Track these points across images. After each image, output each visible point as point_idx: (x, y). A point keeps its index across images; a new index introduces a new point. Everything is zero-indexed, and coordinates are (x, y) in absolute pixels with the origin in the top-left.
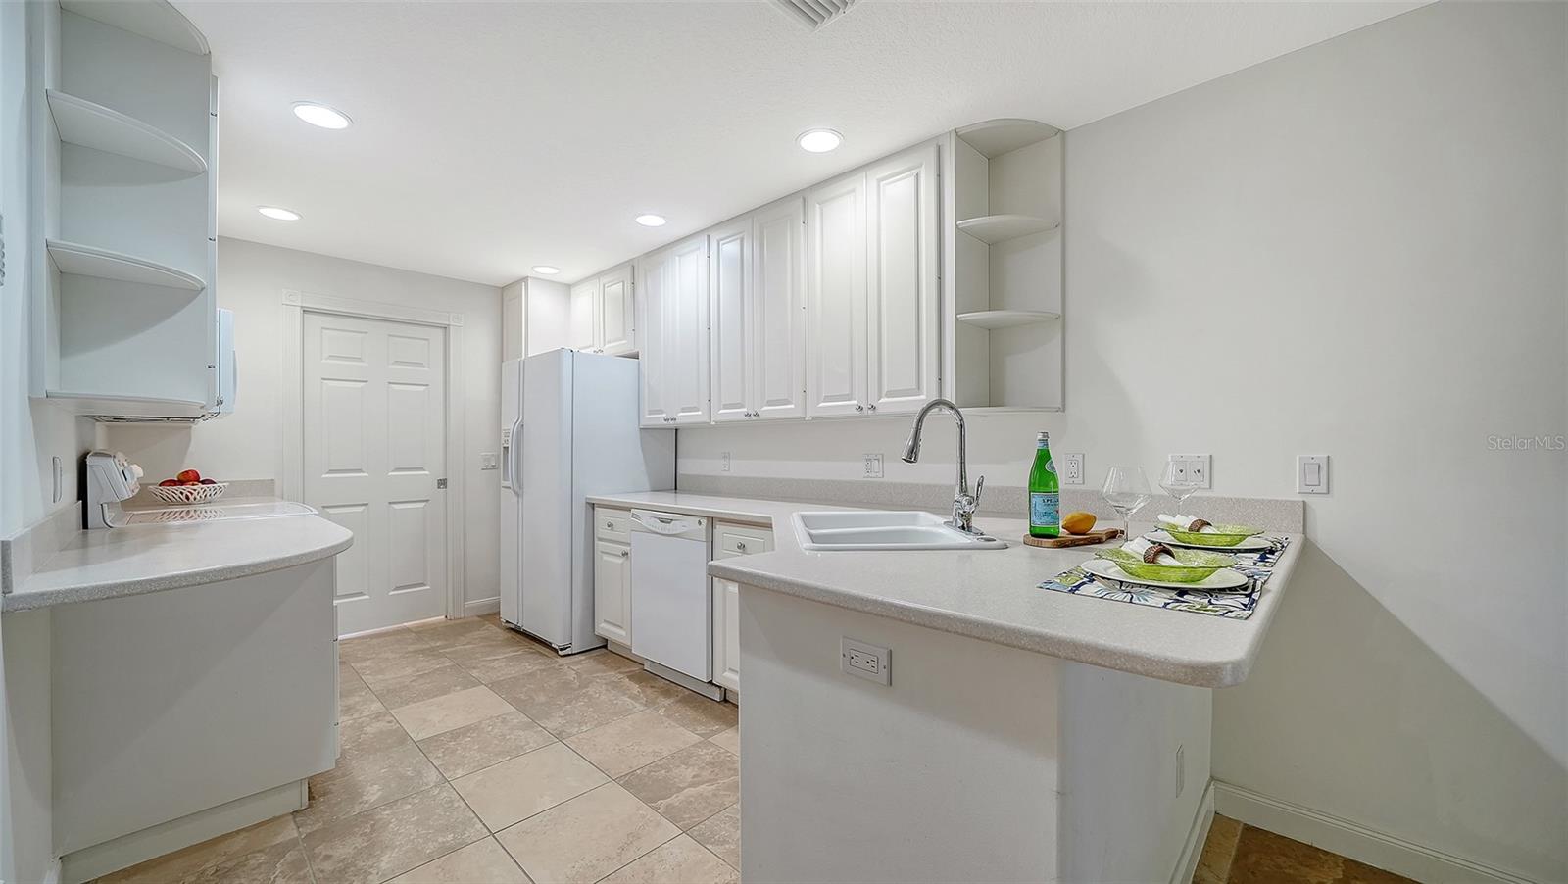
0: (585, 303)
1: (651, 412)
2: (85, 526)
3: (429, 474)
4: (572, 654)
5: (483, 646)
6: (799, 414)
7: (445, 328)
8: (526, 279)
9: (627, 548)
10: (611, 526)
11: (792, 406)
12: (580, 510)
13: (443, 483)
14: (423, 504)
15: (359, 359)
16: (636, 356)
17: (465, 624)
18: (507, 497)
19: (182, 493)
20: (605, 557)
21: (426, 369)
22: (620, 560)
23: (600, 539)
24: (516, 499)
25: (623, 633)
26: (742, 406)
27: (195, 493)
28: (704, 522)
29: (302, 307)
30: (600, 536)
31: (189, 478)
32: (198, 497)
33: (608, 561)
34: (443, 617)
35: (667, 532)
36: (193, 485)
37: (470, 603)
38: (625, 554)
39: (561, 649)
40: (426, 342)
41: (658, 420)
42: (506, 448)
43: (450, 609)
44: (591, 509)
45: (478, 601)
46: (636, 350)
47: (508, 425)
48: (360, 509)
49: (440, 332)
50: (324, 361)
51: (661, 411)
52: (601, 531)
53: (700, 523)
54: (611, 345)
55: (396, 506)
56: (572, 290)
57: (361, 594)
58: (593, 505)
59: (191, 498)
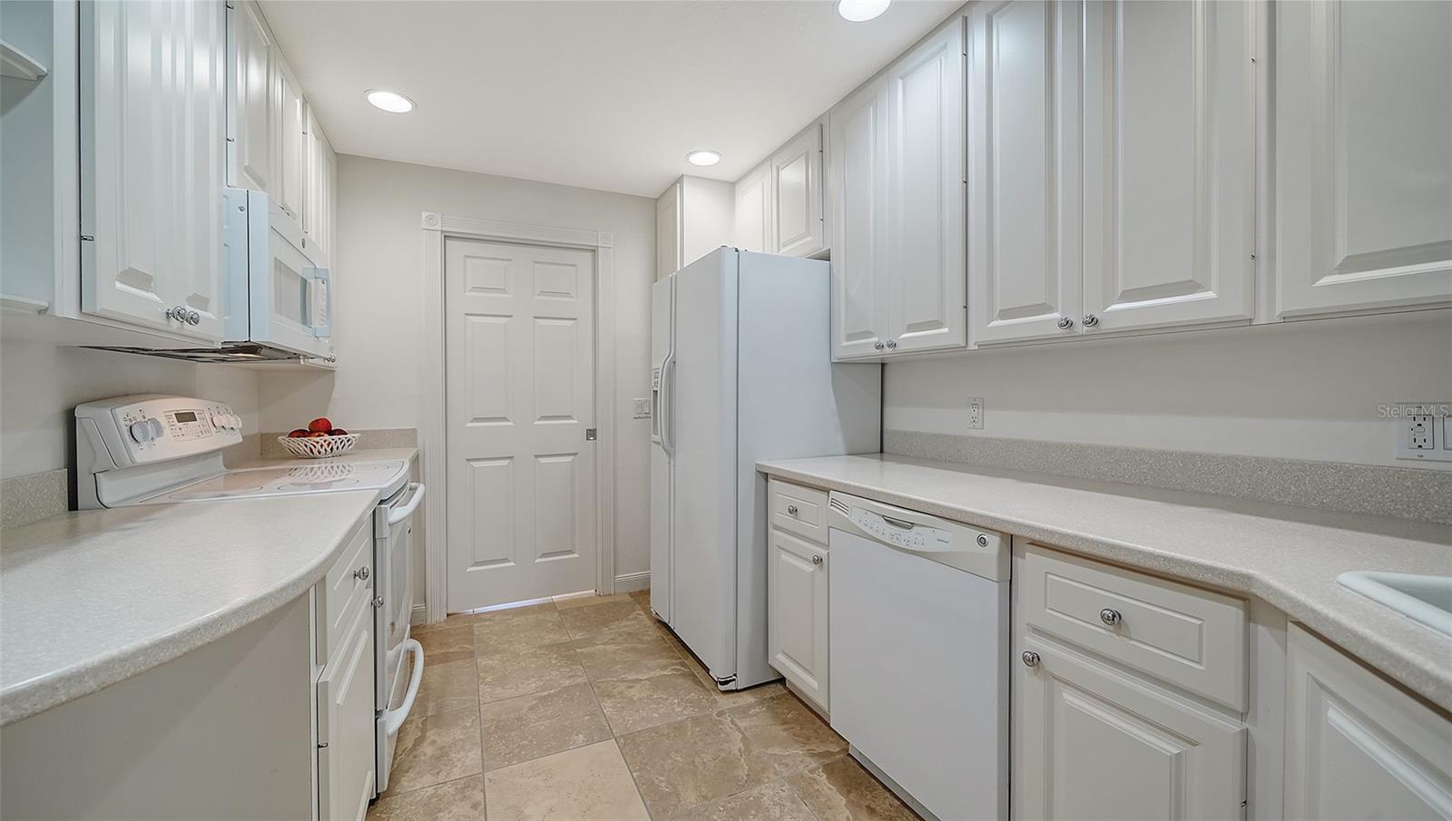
0: (753, 201)
1: (850, 337)
2: (73, 505)
3: (578, 424)
4: (737, 691)
5: (626, 650)
6: (1237, 309)
7: (594, 251)
8: (679, 180)
9: (822, 552)
10: (793, 511)
11: (1210, 294)
12: (748, 483)
13: (592, 433)
14: (570, 459)
15: (503, 291)
16: (827, 258)
17: (615, 604)
18: (658, 453)
19: (306, 446)
20: (784, 556)
21: (573, 300)
22: (810, 568)
23: (776, 527)
24: (668, 458)
25: (815, 684)
26: (1050, 309)
27: (318, 446)
28: (994, 541)
29: (442, 232)
30: (775, 523)
31: (322, 427)
32: (329, 450)
33: (790, 563)
34: (593, 591)
35: (903, 545)
36: (319, 436)
37: (620, 576)
38: (818, 561)
39: (722, 683)
40: (574, 268)
41: (865, 348)
42: (656, 392)
43: (599, 583)
44: (764, 482)
45: (629, 575)
46: (825, 249)
47: (659, 363)
48: (505, 462)
49: (589, 255)
50: (467, 294)
51: (868, 334)
52: (778, 515)
53: (982, 542)
54: (788, 248)
55: (543, 460)
56: (737, 187)
57: (505, 560)
58: (765, 476)
59: (315, 451)
